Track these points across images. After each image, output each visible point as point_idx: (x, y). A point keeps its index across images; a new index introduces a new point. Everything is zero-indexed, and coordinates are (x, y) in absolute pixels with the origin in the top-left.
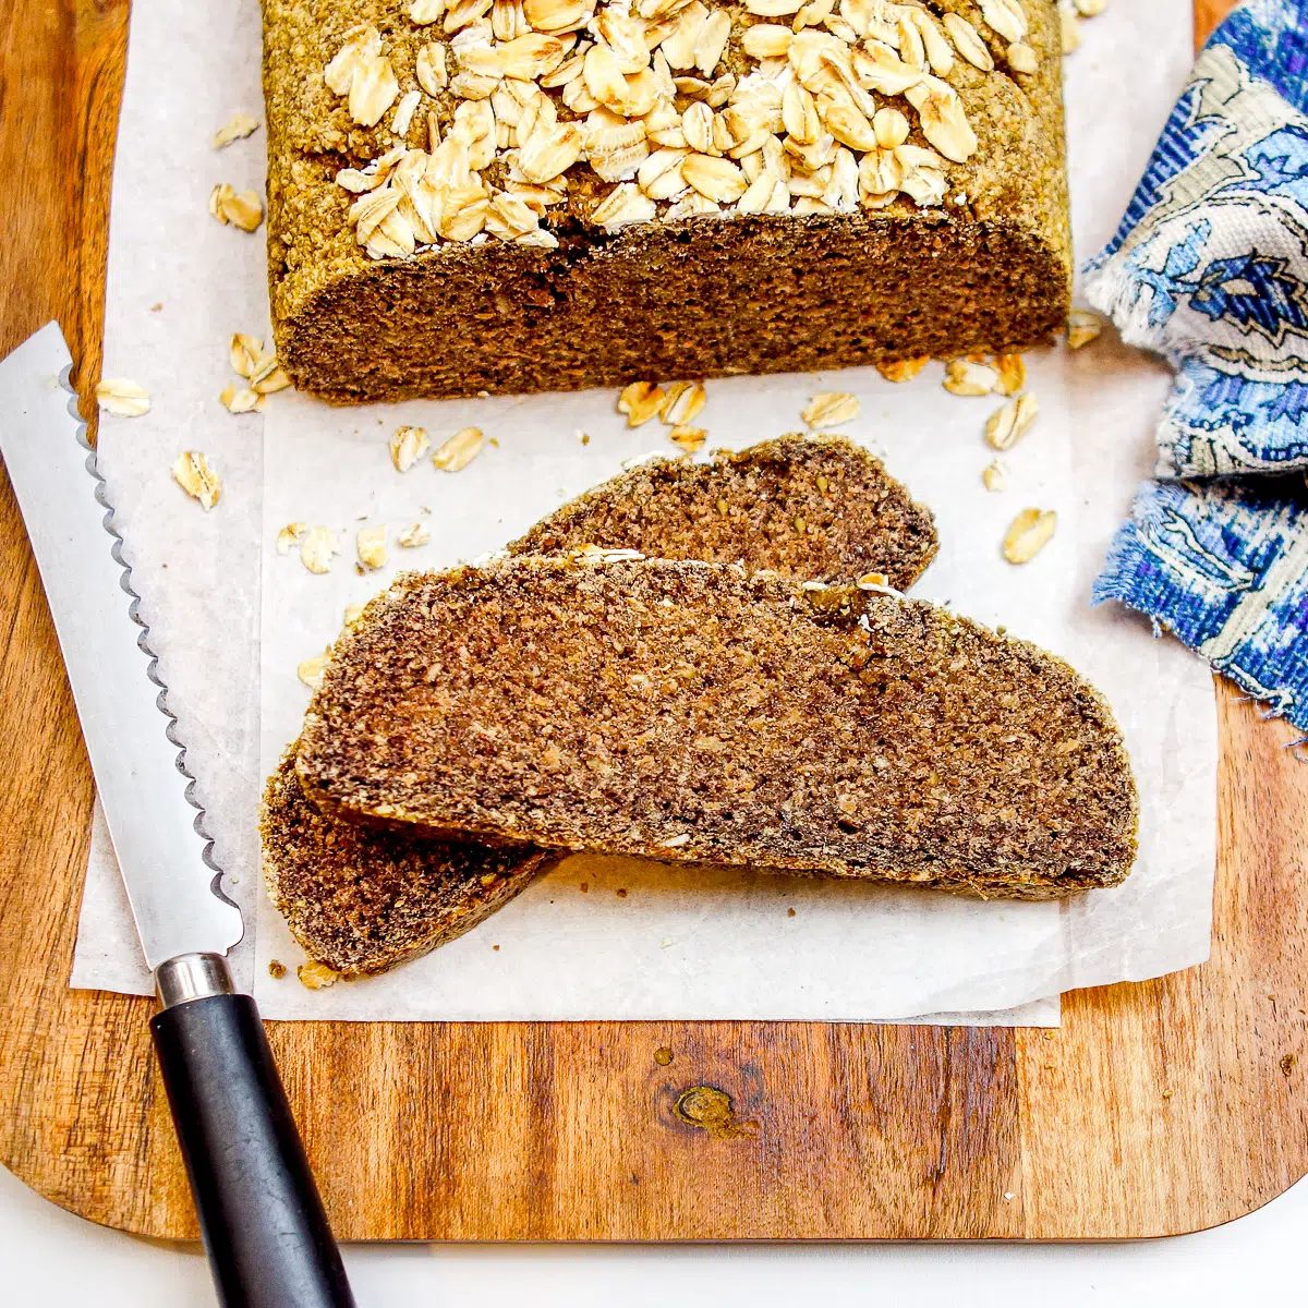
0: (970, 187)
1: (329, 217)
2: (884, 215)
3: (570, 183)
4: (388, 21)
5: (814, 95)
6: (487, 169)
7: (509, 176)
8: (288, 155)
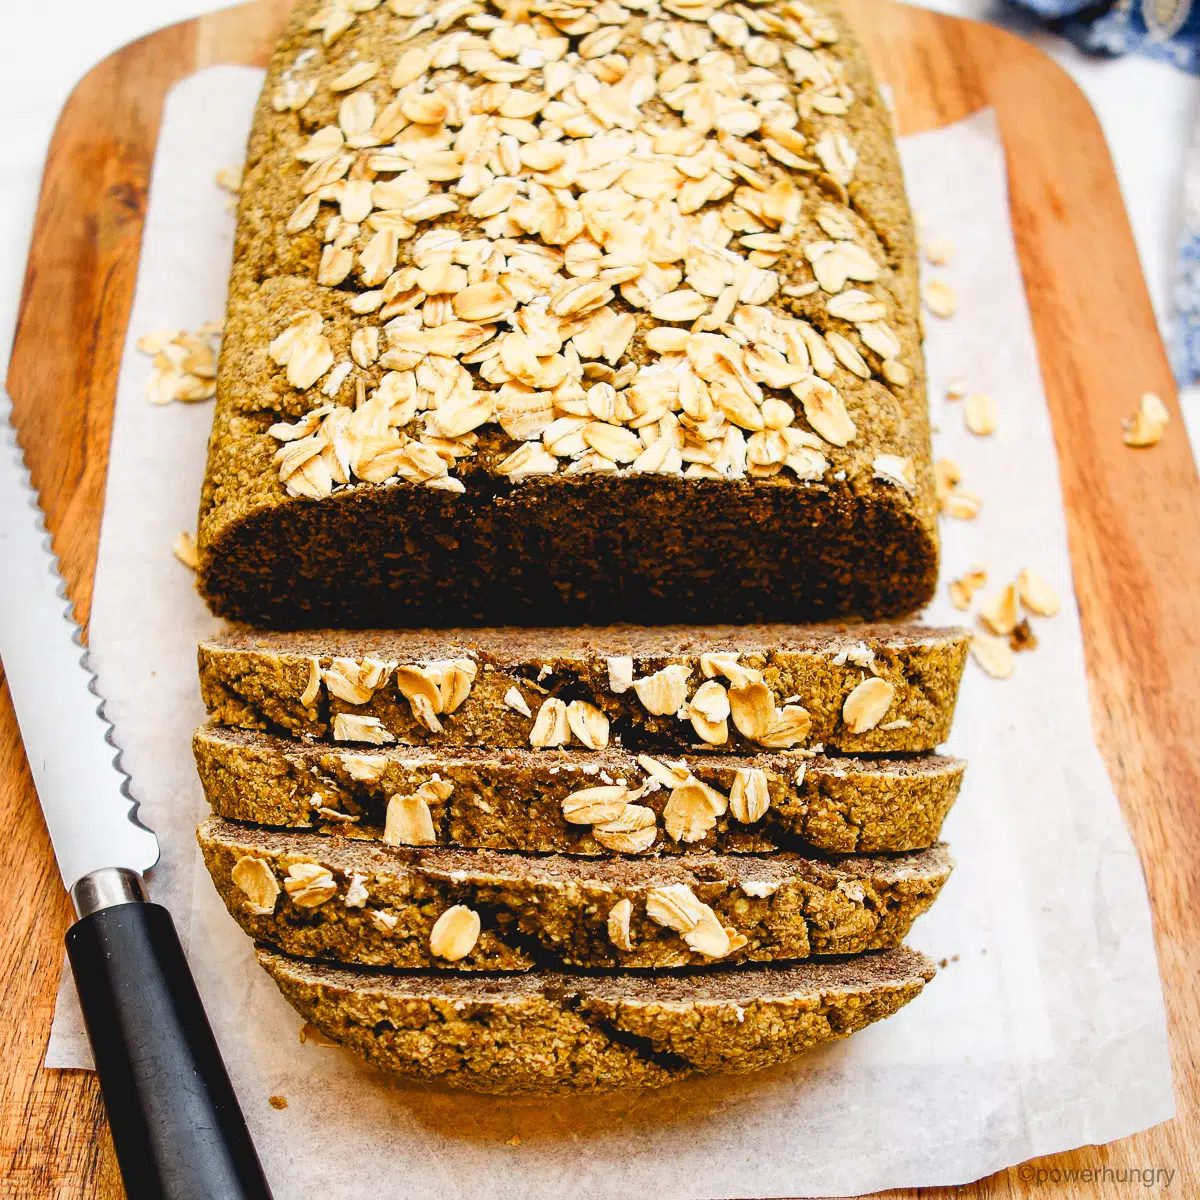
0: (849, 467)
1: (257, 461)
2: (770, 483)
3: (480, 440)
4: (332, 311)
5: (708, 384)
6: (406, 426)
7: (425, 432)
8: (229, 413)
